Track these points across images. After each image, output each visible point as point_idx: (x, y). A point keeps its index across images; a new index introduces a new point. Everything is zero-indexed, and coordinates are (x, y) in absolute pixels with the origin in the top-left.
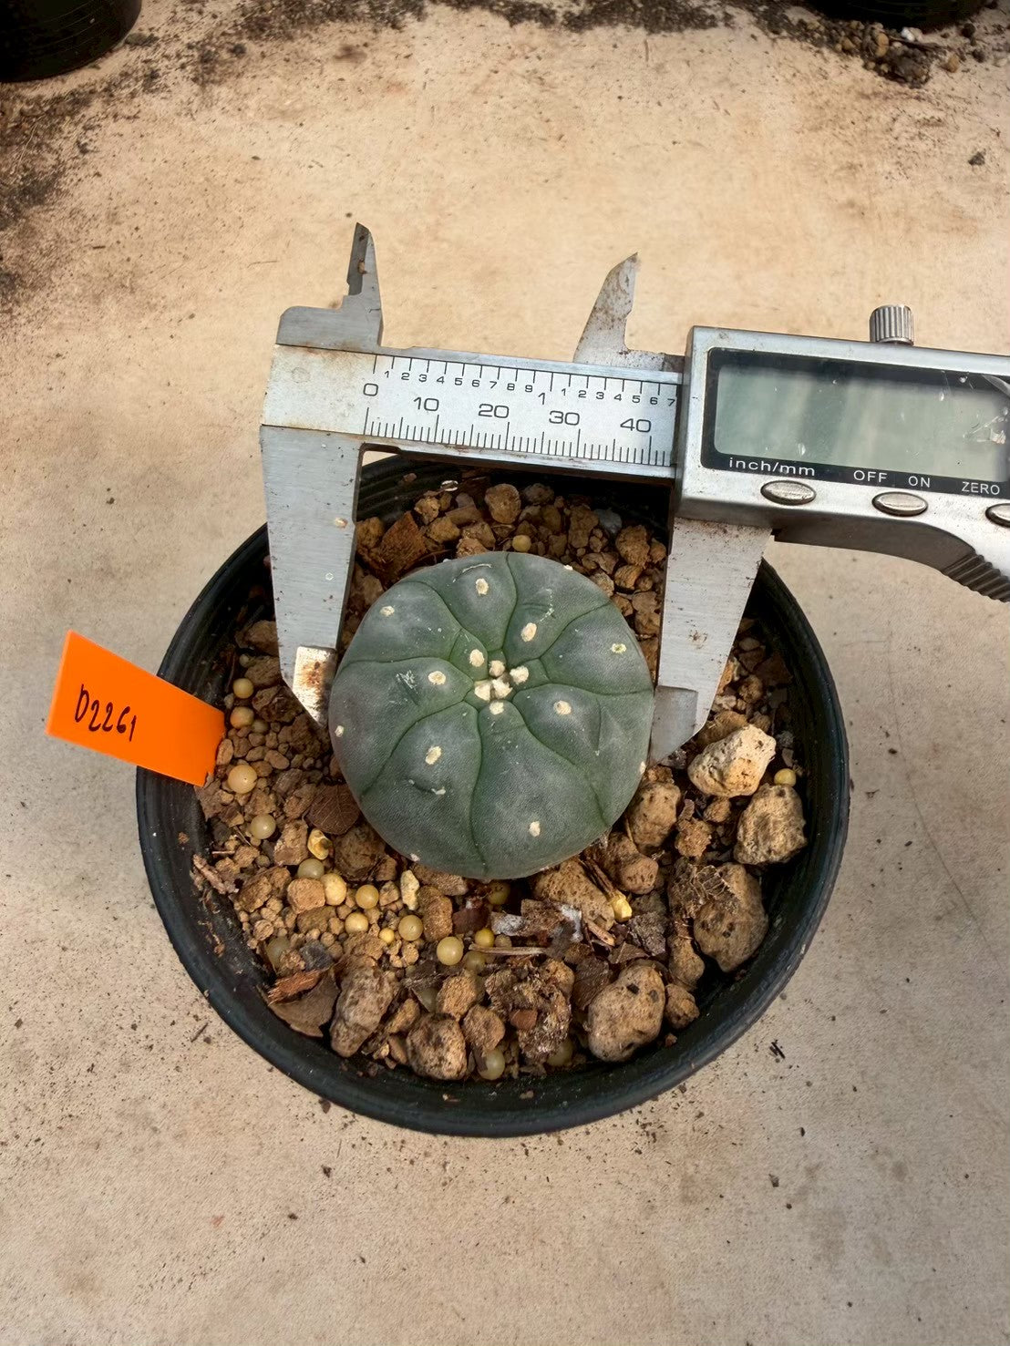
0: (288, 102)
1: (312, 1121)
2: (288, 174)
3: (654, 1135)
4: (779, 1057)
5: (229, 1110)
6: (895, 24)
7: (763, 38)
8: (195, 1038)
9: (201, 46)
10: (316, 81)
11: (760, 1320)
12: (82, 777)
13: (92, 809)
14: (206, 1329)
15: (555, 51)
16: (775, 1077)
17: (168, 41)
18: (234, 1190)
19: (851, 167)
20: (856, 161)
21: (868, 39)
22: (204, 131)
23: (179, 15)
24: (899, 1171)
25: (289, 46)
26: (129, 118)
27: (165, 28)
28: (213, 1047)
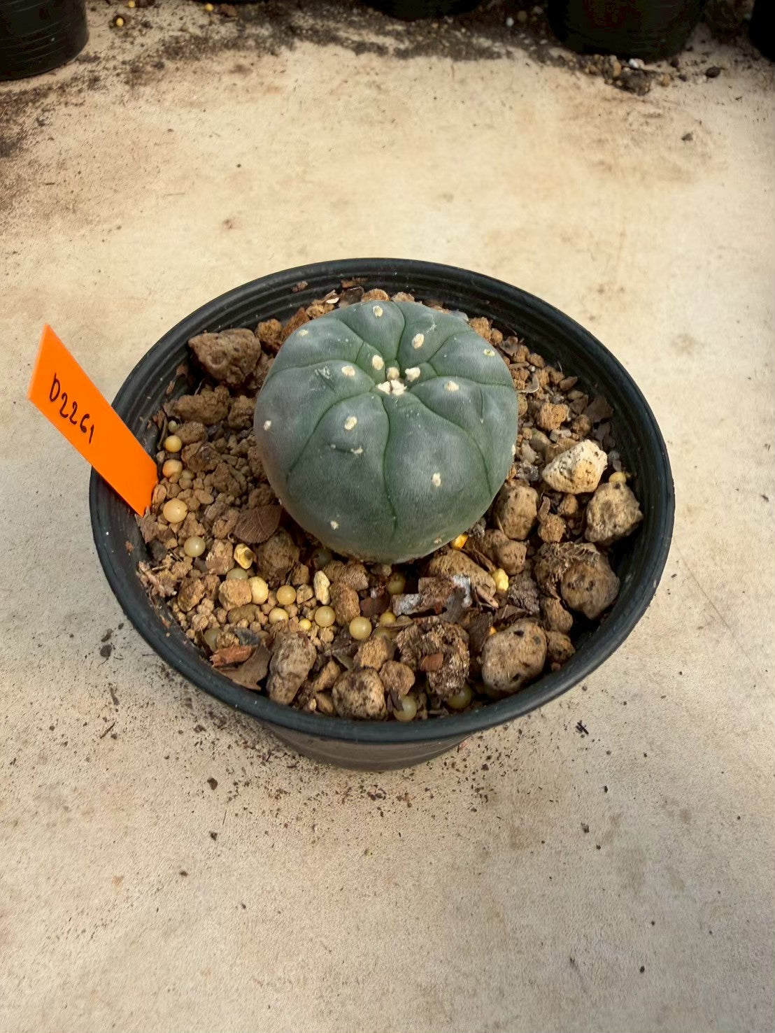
0: (195, 97)
1: (201, 797)
2: (194, 140)
3: (486, 797)
4: (584, 733)
5: (132, 790)
6: (624, 57)
7: (535, 67)
8: (104, 736)
9: (132, 63)
10: (216, 84)
11: (579, 940)
12: (17, 541)
13: (24, 565)
14: (105, 972)
15: (388, 70)
16: (582, 749)
17: (107, 60)
18: (133, 855)
19: (600, 141)
20: (603, 137)
21: (607, 66)
22: (132, 113)
23: (116, 45)
24: (685, 816)
25: (196, 64)
26: (76, 105)
27: (106, 51)
28: (119, 741)
